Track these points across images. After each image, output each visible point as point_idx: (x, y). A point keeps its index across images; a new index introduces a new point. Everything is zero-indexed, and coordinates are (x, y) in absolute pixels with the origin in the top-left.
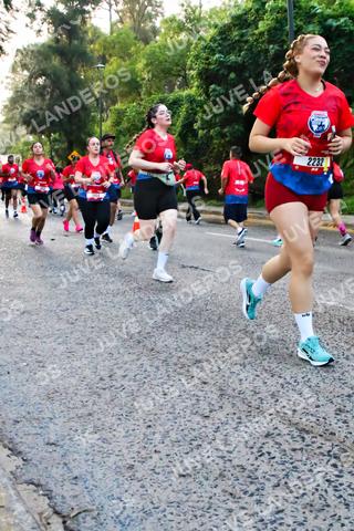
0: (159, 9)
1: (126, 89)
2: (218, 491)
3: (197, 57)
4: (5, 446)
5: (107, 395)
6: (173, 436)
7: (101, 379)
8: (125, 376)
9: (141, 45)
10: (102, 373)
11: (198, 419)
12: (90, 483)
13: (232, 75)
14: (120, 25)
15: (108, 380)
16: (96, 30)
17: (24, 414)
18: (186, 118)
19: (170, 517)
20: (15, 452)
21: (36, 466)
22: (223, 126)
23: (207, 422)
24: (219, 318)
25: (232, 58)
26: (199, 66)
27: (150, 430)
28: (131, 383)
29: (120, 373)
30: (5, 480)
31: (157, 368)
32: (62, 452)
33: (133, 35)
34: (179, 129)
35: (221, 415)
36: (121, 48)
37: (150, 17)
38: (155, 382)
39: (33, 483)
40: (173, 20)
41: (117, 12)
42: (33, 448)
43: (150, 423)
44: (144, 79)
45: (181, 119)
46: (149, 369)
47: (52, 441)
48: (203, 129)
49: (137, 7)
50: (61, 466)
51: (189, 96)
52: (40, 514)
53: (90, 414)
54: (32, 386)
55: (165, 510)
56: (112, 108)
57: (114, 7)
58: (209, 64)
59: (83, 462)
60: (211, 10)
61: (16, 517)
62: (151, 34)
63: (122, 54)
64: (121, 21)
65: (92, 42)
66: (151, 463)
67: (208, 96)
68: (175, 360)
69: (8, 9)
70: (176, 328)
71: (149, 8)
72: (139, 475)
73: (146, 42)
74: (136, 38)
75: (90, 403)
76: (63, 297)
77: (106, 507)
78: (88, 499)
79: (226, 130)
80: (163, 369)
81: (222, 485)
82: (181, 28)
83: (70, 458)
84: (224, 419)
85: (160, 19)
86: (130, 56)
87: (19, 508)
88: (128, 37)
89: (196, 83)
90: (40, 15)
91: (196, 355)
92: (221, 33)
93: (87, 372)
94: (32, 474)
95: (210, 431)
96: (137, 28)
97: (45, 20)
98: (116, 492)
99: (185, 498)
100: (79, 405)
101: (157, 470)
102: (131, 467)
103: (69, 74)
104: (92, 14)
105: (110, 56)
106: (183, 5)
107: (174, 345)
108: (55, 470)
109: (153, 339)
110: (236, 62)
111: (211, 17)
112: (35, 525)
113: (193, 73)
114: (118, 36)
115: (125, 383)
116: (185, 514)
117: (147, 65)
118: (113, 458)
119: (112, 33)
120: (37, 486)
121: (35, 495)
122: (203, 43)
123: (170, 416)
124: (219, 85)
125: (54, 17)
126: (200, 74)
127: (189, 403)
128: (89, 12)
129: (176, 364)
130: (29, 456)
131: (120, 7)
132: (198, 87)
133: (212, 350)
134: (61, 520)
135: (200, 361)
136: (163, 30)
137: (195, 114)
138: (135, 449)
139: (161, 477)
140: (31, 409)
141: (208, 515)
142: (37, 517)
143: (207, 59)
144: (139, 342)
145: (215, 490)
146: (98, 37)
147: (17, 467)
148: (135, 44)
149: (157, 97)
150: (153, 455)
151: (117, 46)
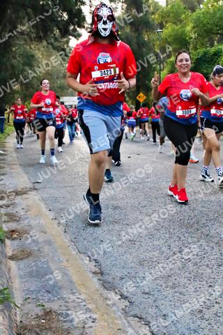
1: (178, 46)
4: (117, 293)
5: (179, 264)
8: (190, 252)
9: (189, 12)
10: (175, 250)
15: (179, 254)
16: (156, 4)
17: (126, 273)
20: (123, 297)
21: (138, 306)
27: (211, 288)
28: (195, 257)
30: (119, 314)
31: (213, 248)
32: (154, 299)
33: (182, 6)
36: (174, 16)
39: (137, 317)
42: (135, 295)
43: (211, 284)
44: (191, 38)
46: (206, 248)
47: (147, 291)
50: (154, 307)
53: (169, 276)
54: (129, 256)
56: (168, 60)
59: (168, 305)
62: (196, 4)
63: (175, 21)
65: (153, 13)
66: (214, 310)
73: (193, 10)
74: (185, 8)
75: (169, 269)
76: (142, 198)
78: (174, 329)
80: (216, 249)
83: (159, 303)
86: (181, 21)
87: (130, 330)
88: (180, 7)
93: (164, 249)
94: (136, 311)
98: (192, 326)
100: (161, 269)
101: (219, 315)
102: (201, 311)
103: (137, 37)
105: (166, 22)
108: (150, 310)
109: (208, 228)
115: (191, 257)
117: (194, 28)
119: (167, 5)
120: (140, 318)
121: (139, 324)
130: (133, 300)
136: (206, 1)
139: (222, 319)
140: (130, 271)
144: (198, 230)
146: (158, 9)
147: (126, 307)
148: (185, 13)
149: (201, 51)
150: (215, 305)
151: (171, 15)
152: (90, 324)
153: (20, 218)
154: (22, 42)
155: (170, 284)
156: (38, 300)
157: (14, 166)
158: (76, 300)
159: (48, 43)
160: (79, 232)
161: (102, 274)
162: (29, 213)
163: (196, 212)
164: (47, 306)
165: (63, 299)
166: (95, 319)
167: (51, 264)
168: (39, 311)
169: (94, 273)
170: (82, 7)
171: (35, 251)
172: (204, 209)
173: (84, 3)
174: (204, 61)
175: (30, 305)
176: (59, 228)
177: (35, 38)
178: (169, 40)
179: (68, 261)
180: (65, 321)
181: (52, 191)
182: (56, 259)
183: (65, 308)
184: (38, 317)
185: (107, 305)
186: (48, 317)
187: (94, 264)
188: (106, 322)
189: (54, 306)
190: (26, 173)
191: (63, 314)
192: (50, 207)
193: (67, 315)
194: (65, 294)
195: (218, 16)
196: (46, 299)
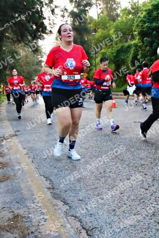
0: (119, 5)
2: (152, 221)
3: (137, 26)
4: (62, 201)
5: (103, 180)
6: (132, 197)
7: (100, 173)
8: (110, 172)
9: (111, 22)
10: (101, 170)
11: (143, 190)
12: (97, 216)
13: (154, 32)
14: (102, 15)
15: (103, 173)
16: (91, 18)
17: (69, 188)
18: (134, 54)
19: (131, 231)
20: (65, 203)
21: (75, 209)
22: (151, 56)
23: (147, 192)
24: (152, 145)
25: (154, 24)
26: (138, 30)
27: (122, 195)
28: (113, 174)
29: (108, 170)
30: (62, 215)
31: (125, 168)
32: (85, 204)
33: (108, 18)
34: (131, 59)
35: (153, 188)
36: (103, 25)
37: (115, 9)
38: (124, 174)
40: (125, 9)
41: (100, 9)
42: (73, 202)
43: (122, 192)
45: (131, 54)
46: (121, 168)
47: (81, 198)
48: (142, 58)
49: (109, 6)
50: (85, 209)
51: (135, 44)
52: (77, 229)
53: (96, 188)
55: (129, 229)
56: (100, 52)
57: (99, 7)
58: (143, 28)
59: (94, 208)
60: (143, 3)
61: (67, 229)
62: (116, 17)
63: (103, 27)
64: (102, 12)
65: (90, 23)
66: (122, 209)
67: (143, 43)
68: (132, 164)
69: (53, 14)
70: (133, 150)
71: (115, 5)
72: (117, 214)
73: (114, 20)
74: (109, 20)
75: (96, 183)
77: (104, 226)
78: (96, 223)
79: (153, 58)
80: (127, 169)
81: (154, 218)
82: (130, 13)
84: (155, 190)
85: (119, 9)
86: (107, 28)
87: (68, 226)
88: (106, 19)
89: (138, 38)
90: (66, 14)
91: (142, 162)
92: (148, 14)
94: (73, 212)
95: (149, 195)
96: (109, 15)
97: (69, 16)
98: (108, 221)
99: (138, 224)
100: (91, 184)
101: (125, 212)
102: (114, 210)
103: (80, 38)
104: (89, 11)
105: (98, 29)
106: (130, 3)
107: (132, 158)
108: (82, 211)
109: (122, 155)
110: (156, 26)
111: (143, 6)
112: (75, 233)
113: (136, 33)
114: (101, 19)
115: (111, 174)
116: (138, 230)
117: (115, 31)
118: (106, 206)
119: (98, 18)
120: (75, 217)
121: (75, 221)
122: (140, 19)
123: (131, 189)
124: (148, 38)
125: (73, 14)
126: (139, 33)
127: (139, 183)
128: (87, 10)
129: (133, 166)
130: (72, 205)
131: (101, 6)
132: (139, 39)
133: (149, 160)
134: (86, 231)
135: (143, 165)
136: (121, 15)
137: (138, 52)
138: (116, 203)
139: (127, 215)
140: (71, 186)
141: (148, 231)
142: (76, 230)
143: (142, 26)
144: (116, 157)
145: (151, 221)
146: (92, 21)
147: (67, 210)
148: (109, 22)
149: (120, 45)
150: (124, 205)
151: (101, 24)
152: (43, 222)
153: (4, 155)
154: (9, 44)
155: (96, 193)
156: (11, 208)
157: (4, 121)
158: (35, 207)
159: (25, 44)
160: (41, 162)
161: (53, 188)
162: (11, 151)
163: (116, 145)
164: (16, 212)
165: (27, 206)
166: (46, 219)
167: (21, 184)
168: (10, 216)
169: (49, 188)
170: (44, 21)
171: (12, 175)
172: (121, 143)
173: (45, 18)
174: (122, 51)
175: (5, 212)
176: (29, 160)
177: (16, 41)
178: (100, 39)
179: (32, 181)
180: (27, 222)
181: (26, 136)
182: (25, 180)
183: (27, 213)
184: (9, 220)
185: (55, 209)
186: (16, 220)
187: (49, 182)
188: (53, 221)
189: (21, 212)
190: (11, 125)
191: (25, 217)
192: (25, 147)
193: (29, 217)
194: (29, 203)
195: (129, 24)
196: (16, 207)
